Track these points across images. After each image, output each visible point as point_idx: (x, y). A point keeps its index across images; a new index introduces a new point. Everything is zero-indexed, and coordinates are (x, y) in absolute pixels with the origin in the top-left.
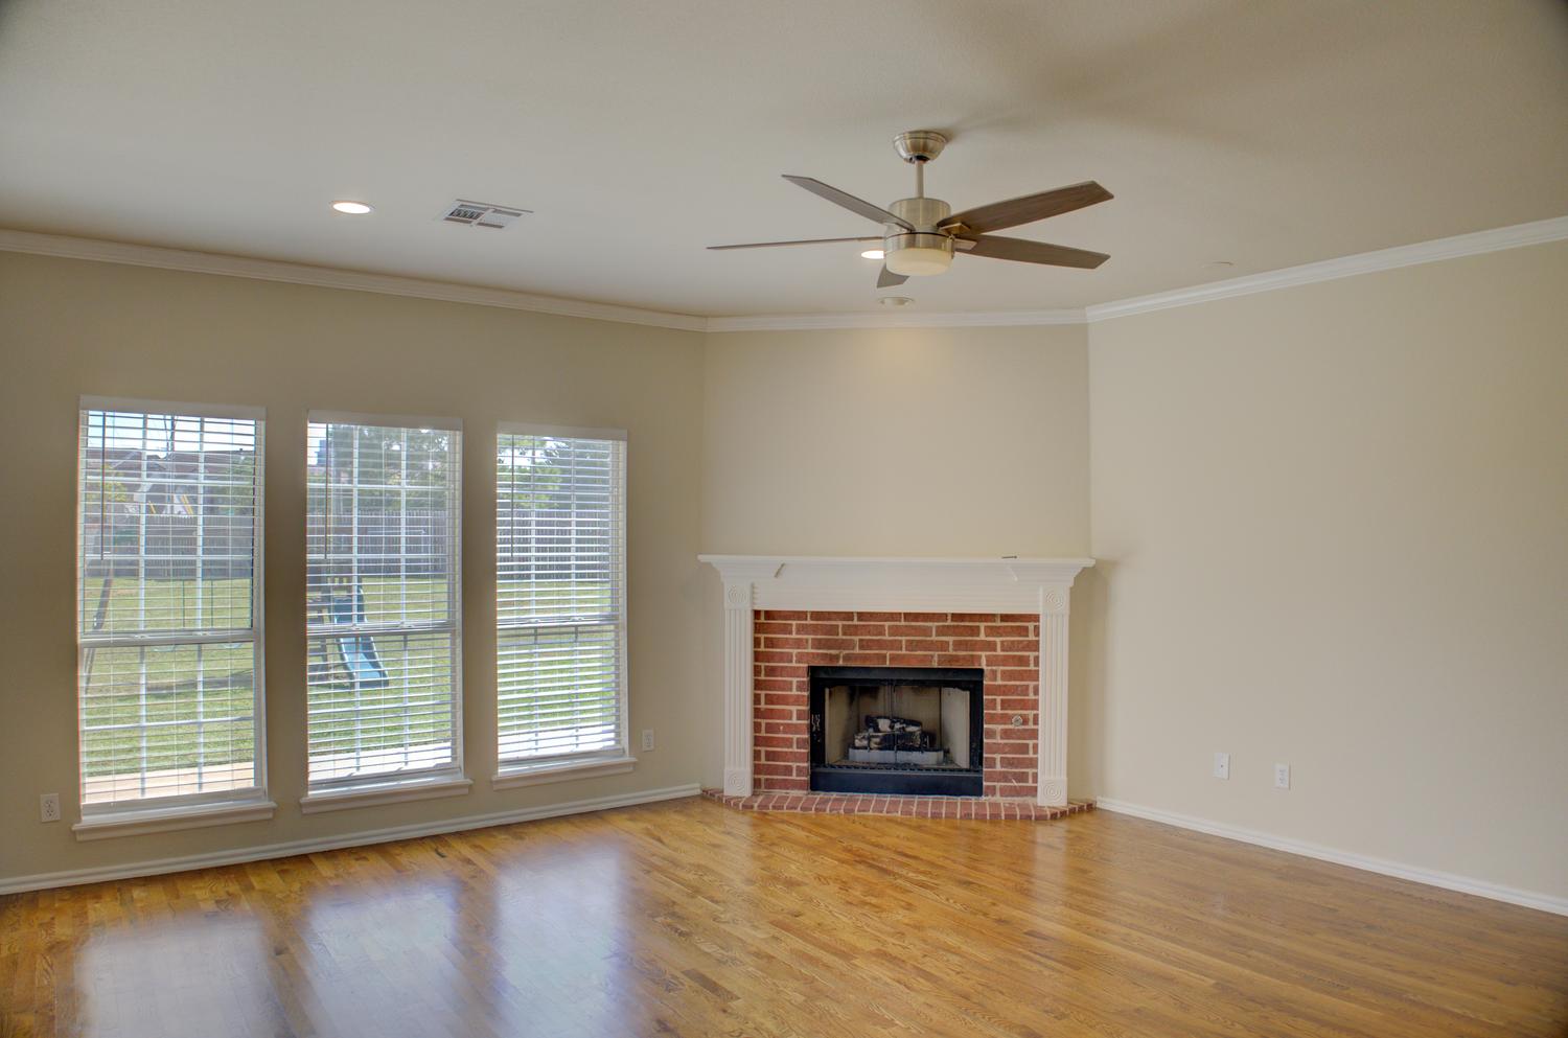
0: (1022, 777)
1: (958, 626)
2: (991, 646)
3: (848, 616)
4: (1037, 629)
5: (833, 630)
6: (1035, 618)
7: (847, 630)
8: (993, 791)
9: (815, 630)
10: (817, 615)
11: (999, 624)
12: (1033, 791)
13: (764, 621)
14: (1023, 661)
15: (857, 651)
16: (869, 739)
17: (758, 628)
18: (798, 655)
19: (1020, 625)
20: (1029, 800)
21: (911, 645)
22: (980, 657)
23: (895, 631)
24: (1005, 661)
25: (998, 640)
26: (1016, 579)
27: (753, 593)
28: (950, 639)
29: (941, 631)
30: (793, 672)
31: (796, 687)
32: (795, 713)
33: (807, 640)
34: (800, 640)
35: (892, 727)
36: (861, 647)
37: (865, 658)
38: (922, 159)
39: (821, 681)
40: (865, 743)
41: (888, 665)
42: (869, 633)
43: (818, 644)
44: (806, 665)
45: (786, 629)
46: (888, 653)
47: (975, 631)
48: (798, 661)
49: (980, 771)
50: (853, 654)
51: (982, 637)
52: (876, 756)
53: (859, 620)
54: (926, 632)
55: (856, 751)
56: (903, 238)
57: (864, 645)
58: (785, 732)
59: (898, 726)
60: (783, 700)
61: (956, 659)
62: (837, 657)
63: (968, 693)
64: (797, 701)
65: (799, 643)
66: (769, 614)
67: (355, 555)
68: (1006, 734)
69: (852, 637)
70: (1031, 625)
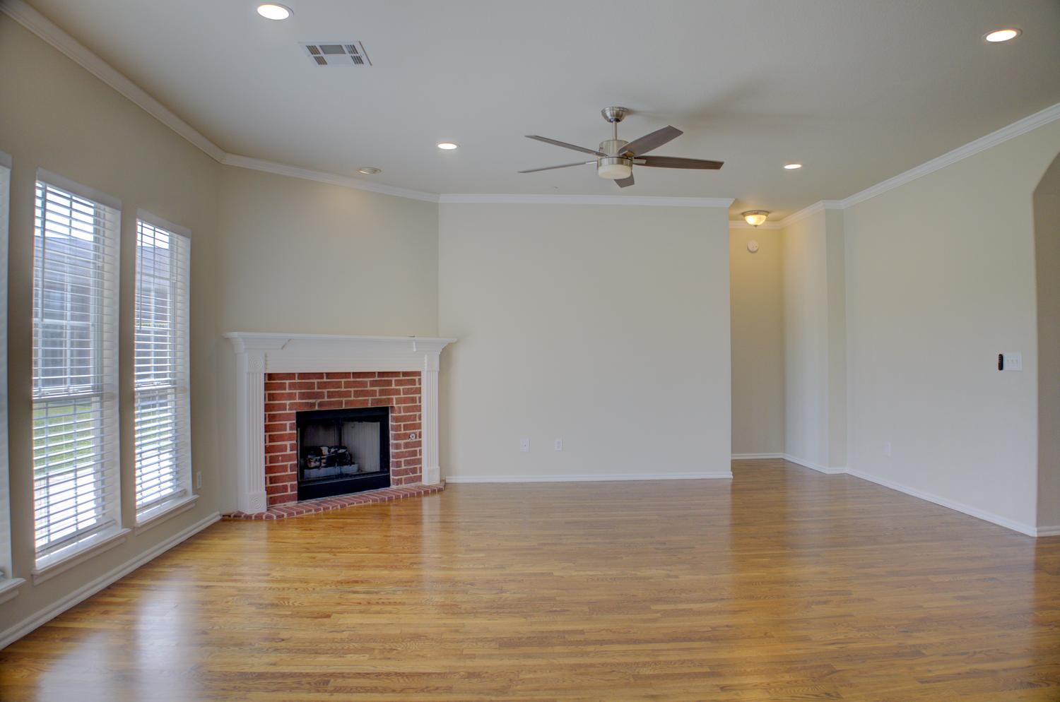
0: (414, 471)
1: (381, 380)
2: (397, 392)
3: (320, 375)
4: (420, 380)
5: (311, 386)
6: (418, 374)
7: (321, 385)
8: (399, 482)
9: (300, 386)
10: (302, 376)
11: (401, 378)
12: (419, 478)
13: (271, 379)
14: (413, 400)
15: (326, 399)
16: (320, 460)
17: (267, 387)
18: (291, 404)
19: (411, 377)
20: (418, 484)
21: (357, 394)
22: (392, 399)
23: (348, 385)
24: (405, 400)
25: (401, 388)
26: (415, 350)
27: (266, 361)
28: (377, 389)
29: (373, 384)
30: (287, 417)
31: (289, 427)
32: (289, 447)
33: (295, 394)
34: (292, 393)
35: (329, 451)
36: (329, 397)
37: (330, 403)
39: (306, 421)
40: (318, 464)
41: (344, 407)
42: (333, 387)
43: (303, 396)
44: (295, 412)
45: (282, 387)
46: (344, 400)
47: (389, 383)
48: (290, 409)
49: (388, 471)
50: (325, 401)
51: (393, 386)
52: (323, 472)
53: (327, 378)
54: (364, 384)
55: (311, 470)
57: (330, 395)
58: (282, 461)
59: (333, 450)
60: (281, 438)
62: (313, 405)
63: (379, 423)
64: (289, 437)
65: (291, 396)
66: (274, 376)
68: (407, 445)
69: (323, 390)
70: (417, 378)
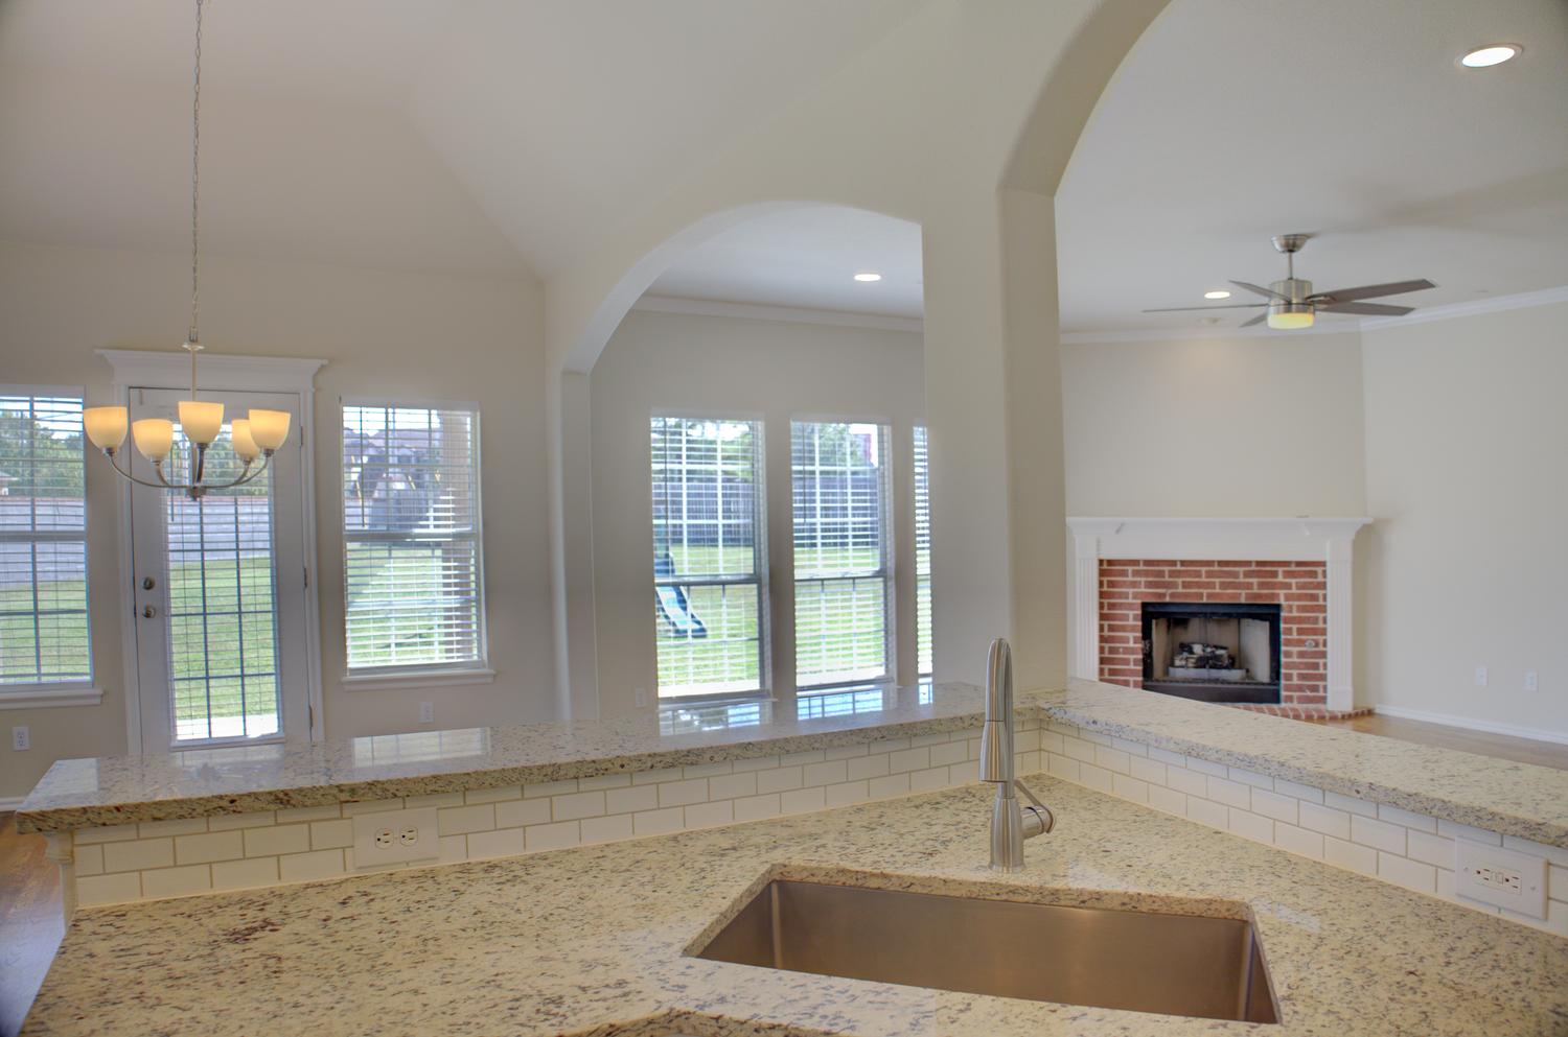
0: (1314, 689)
1: (1261, 571)
2: (1288, 586)
3: (1173, 563)
4: (1324, 572)
5: (1161, 574)
6: (1323, 564)
7: (1172, 574)
8: (1289, 699)
9: (1146, 574)
10: (1148, 563)
11: (1293, 568)
12: (1323, 700)
13: (1107, 568)
14: (1314, 597)
15: (1180, 590)
16: (1187, 659)
17: (1102, 573)
18: (1134, 595)
19: (1310, 570)
20: (1320, 706)
21: (1224, 585)
22: (1278, 594)
23: (1210, 574)
24: (1299, 597)
25: (1293, 581)
26: (1308, 534)
27: (1098, 546)
28: (1255, 581)
29: (1248, 574)
30: (1130, 606)
31: (1132, 618)
32: (1132, 640)
33: (1140, 582)
34: (1135, 582)
35: (1204, 651)
36: (1184, 587)
37: (1187, 596)
38: (1291, 251)
39: (1151, 613)
40: (1184, 663)
41: (1205, 600)
42: (1190, 576)
43: (1149, 585)
44: (1139, 601)
45: (1124, 573)
46: (1205, 592)
47: (1274, 574)
48: (1134, 598)
49: (1278, 684)
50: (1177, 592)
51: (1281, 579)
52: (1193, 673)
53: (1181, 566)
54: (1236, 575)
55: (1177, 669)
56: (1282, 307)
57: (1185, 585)
58: (1124, 653)
59: (1209, 650)
60: (1123, 628)
61: (1259, 596)
62: (1164, 595)
63: (1267, 623)
64: (1133, 629)
65: (1134, 584)
66: (1110, 562)
67: (818, 520)
68: (1302, 655)
69: (1176, 580)
70: (1319, 570)
